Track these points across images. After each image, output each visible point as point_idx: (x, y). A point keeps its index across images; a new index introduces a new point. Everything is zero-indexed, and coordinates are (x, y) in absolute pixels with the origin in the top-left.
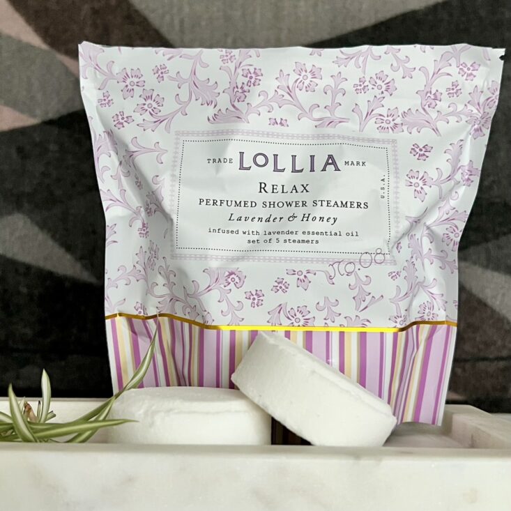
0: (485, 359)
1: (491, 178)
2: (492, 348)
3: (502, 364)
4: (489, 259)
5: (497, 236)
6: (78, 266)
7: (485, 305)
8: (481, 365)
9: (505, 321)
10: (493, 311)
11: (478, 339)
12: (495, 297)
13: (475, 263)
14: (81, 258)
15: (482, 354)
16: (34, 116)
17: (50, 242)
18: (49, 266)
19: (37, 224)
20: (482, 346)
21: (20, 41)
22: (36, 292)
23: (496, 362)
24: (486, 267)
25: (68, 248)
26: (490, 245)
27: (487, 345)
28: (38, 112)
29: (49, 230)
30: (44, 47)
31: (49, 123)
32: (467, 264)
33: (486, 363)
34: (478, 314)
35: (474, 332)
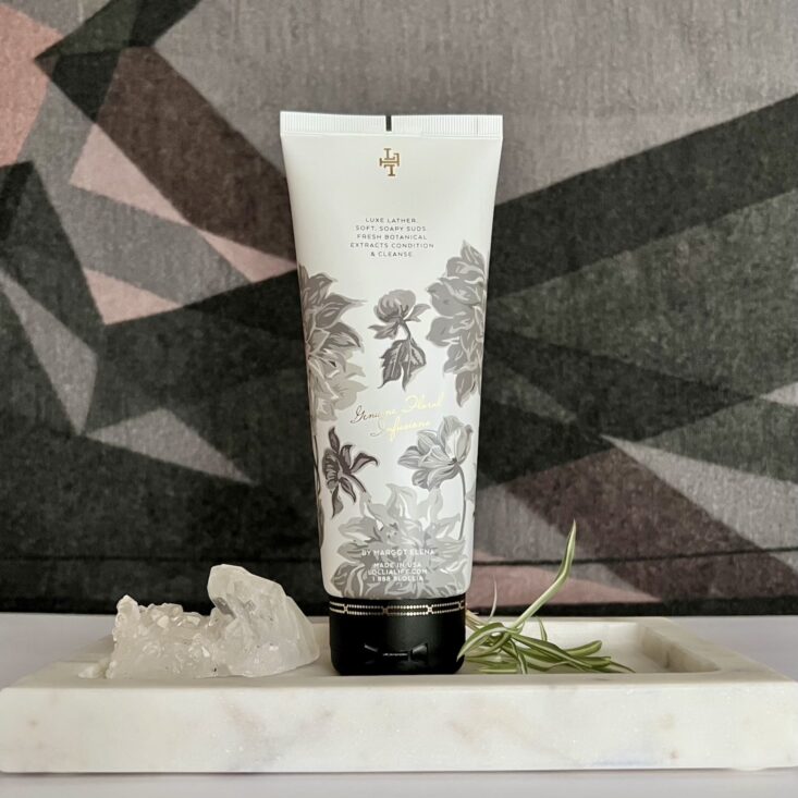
0: (681, 556)
1: (685, 355)
2: (690, 543)
3: (701, 561)
4: (683, 445)
5: (692, 420)
6: (230, 467)
7: (680, 496)
8: (679, 563)
9: (703, 514)
10: (690, 503)
11: (674, 534)
12: (691, 487)
13: (669, 450)
14: (233, 457)
15: (678, 551)
16: (175, 300)
17: (198, 440)
18: (197, 467)
19: (183, 419)
20: (678, 542)
22: (185, 495)
23: (694, 559)
24: (682, 454)
25: (218, 445)
26: (685, 430)
27: (684, 540)
28: (180, 295)
29: (196, 426)
31: (193, 307)
32: (661, 451)
33: (684, 560)
34: (673, 506)
35: (669, 527)
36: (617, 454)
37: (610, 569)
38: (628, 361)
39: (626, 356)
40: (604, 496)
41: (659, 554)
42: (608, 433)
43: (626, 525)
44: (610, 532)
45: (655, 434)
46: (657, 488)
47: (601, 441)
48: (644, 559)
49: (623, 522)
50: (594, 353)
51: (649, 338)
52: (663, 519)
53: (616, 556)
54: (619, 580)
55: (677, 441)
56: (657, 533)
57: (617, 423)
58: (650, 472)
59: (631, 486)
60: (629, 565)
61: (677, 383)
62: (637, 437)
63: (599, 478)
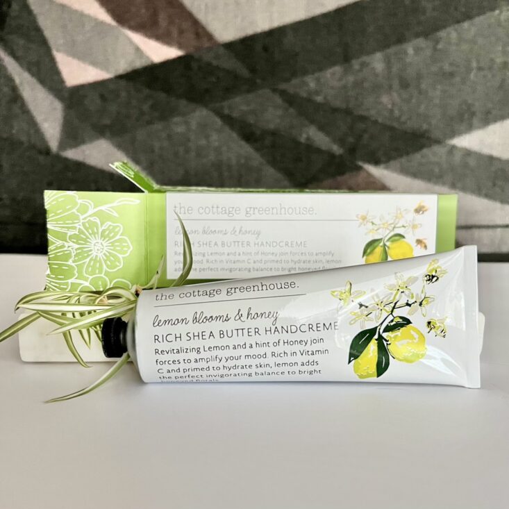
5: (408, 154)
16: (109, 72)
21: (96, 19)
28: (112, 69)
30: (113, 23)
31: (120, 77)
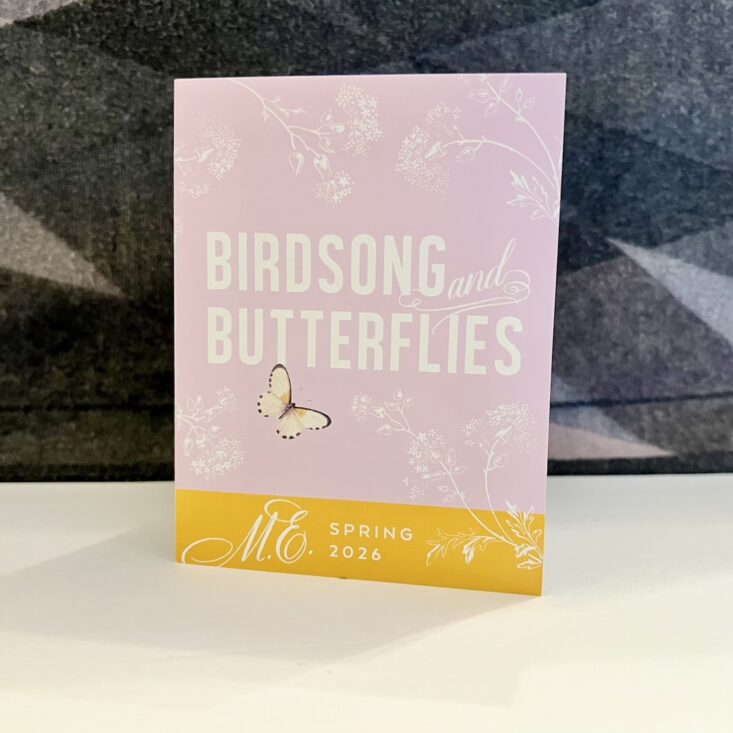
0: (693, 397)
1: (720, 134)
2: (704, 381)
3: (717, 403)
4: (707, 255)
7: (698, 321)
8: (691, 405)
10: (708, 329)
11: (685, 369)
12: (711, 309)
14: (94, 257)
15: (690, 390)
20: (690, 379)
23: (708, 401)
24: (705, 266)
26: (711, 234)
27: (697, 376)
32: (678, 261)
33: (697, 402)
34: (688, 332)
35: (681, 360)
36: (626, 265)
37: (607, 414)
38: (648, 138)
39: (647, 132)
40: (606, 320)
41: (667, 394)
42: (616, 236)
43: (630, 357)
44: (609, 367)
45: (675, 238)
46: (670, 310)
47: (607, 245)
48: (648, 401)
49: (626, 354)
50: (608, 124)
51: (677, 107)
52: (675, 350)
53: (615, 397)
54: (618, 428)
55: (701, 249)
56: (667, 369)
57: (628, 223)
58: (664, 289)
59: (640, 307)
60: (630, 409)
61: (706, 171)
62: (652, 242)
63: (601, 296)
